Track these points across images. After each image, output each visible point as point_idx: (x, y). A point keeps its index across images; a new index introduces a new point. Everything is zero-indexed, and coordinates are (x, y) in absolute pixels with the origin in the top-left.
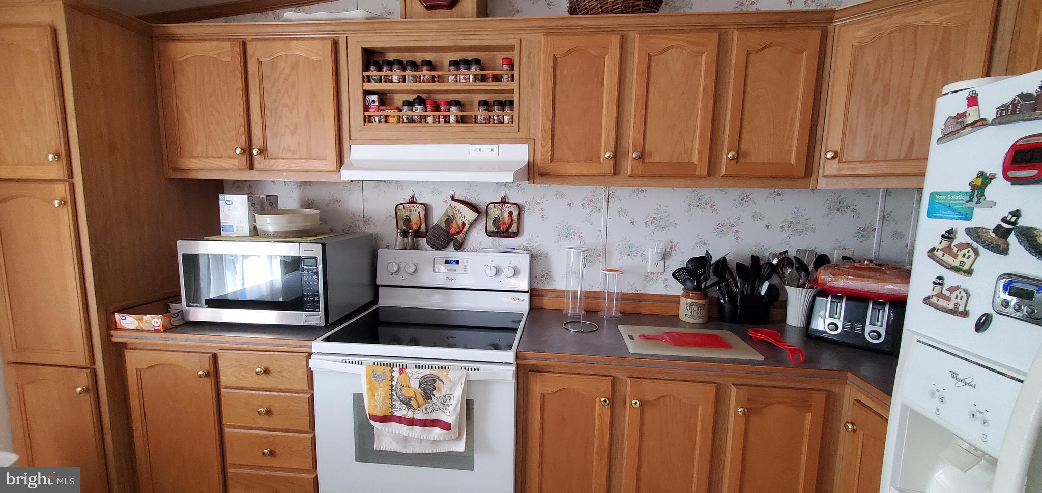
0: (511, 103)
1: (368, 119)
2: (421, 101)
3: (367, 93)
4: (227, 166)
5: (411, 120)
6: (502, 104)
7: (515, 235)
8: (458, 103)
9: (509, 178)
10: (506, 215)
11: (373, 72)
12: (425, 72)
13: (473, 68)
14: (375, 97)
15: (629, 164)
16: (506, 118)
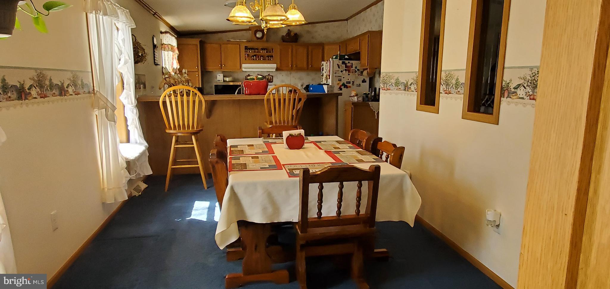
0: (273, 56)
1: (245, 59)
2: (255, 55)
3: (245, 54)
4: (217, 68)
5: (253, 59)
6: (271, 57)
7: (272, 82)
8: (262, 56)
9: (274, 70)
10: (270, 78)
11: (246, 50)
12: (256, 51)
13: (265, 50)
14: (247, 55)
15: (294, 68)
16: (272, 59)
